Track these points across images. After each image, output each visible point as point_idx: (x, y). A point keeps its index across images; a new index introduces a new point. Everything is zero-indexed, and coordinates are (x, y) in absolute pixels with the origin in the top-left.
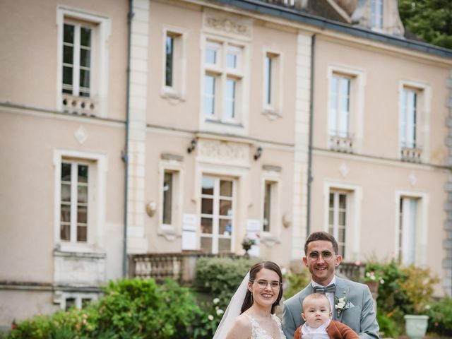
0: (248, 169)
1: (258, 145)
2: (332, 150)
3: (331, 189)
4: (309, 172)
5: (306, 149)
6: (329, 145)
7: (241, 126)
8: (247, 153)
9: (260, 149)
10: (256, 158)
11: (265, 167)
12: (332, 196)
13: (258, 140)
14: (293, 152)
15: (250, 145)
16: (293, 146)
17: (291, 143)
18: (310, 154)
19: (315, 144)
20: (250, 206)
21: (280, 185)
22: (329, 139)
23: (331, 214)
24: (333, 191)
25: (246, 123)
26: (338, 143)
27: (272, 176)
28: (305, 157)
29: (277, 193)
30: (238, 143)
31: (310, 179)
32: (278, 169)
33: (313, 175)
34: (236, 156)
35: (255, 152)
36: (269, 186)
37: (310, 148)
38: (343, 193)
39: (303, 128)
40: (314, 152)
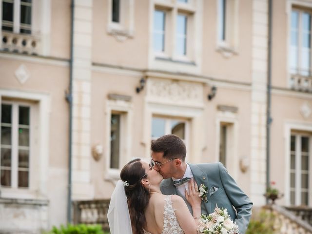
0: (202, 109)
1: (212, 84)
2: (293, 89)
3: (293, 131)
4: (268, 113)
5: (264, 88)
6: (289, 84)
7: (193, 64)
8: (200, 93)
9: (214, 89)
10: (210, 98)
11: (220, 108)
12: (293, 139)
13: (212, 79)
14: (250, 91)
15: (204, 84)
16: (249, 84)
17: (248, 81)
18: (269, 94)
19: (274, 83)
20: (204, 149)
21: (236, 127)
22: (289, 77)
23: (293, 157)
24: (294, 134)
25: (198, 61)
26: (299, 81)
27: (228, 117)
28: (263, 97)
29: (234, 136)
30: (191, 82)
31: (269, 121)
32: (234, 110)
33: (273, 115)
34: (189, 96)
35: (209, 91)
36: (225, 127)
37: (269, 87)
38: (305, 135)
39: (260, 66)
40: (273, 91)
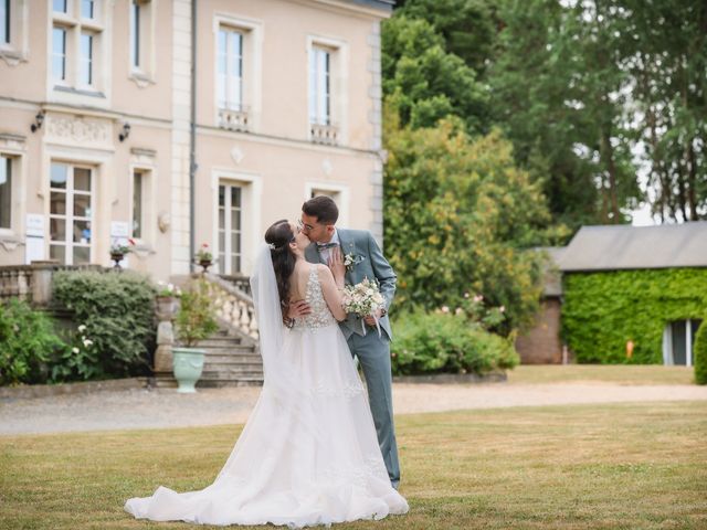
0: (112, 152)
1: (125, 120)
2: (222, 128)
3: (221, 179)
4: (192, 157)
5: (187, 127)
6: (217, 121)
7: (101, 95)
8: (108, 133)
9: (127, 127)
10: (121, 138)
11: (133, 151)
12: (222, 189)
13: (124, 115)
14: (170, 130)
15: (114, 121)
16: (170, 122)
17: (168, 118)
18: (193, 133)
19: (199, 121)
20: (115, 203)
21: (154, 175)
22: (217, 113)
23: (222, 212)
24: (223, 184)
25: (107, 93)
26: (229, 118)
27: (143, 162)
28: (186, 138)
29: (151, 186)
30: (98, 117)
31: (193, 167)
32: (151, 153)
33: (197, 161)
34: (95, 136)
35: (121, 130)
36: (139, 176)
37: (193, 125)
38: (236, 185)
39: (183, 99)
40: (197, 130)
